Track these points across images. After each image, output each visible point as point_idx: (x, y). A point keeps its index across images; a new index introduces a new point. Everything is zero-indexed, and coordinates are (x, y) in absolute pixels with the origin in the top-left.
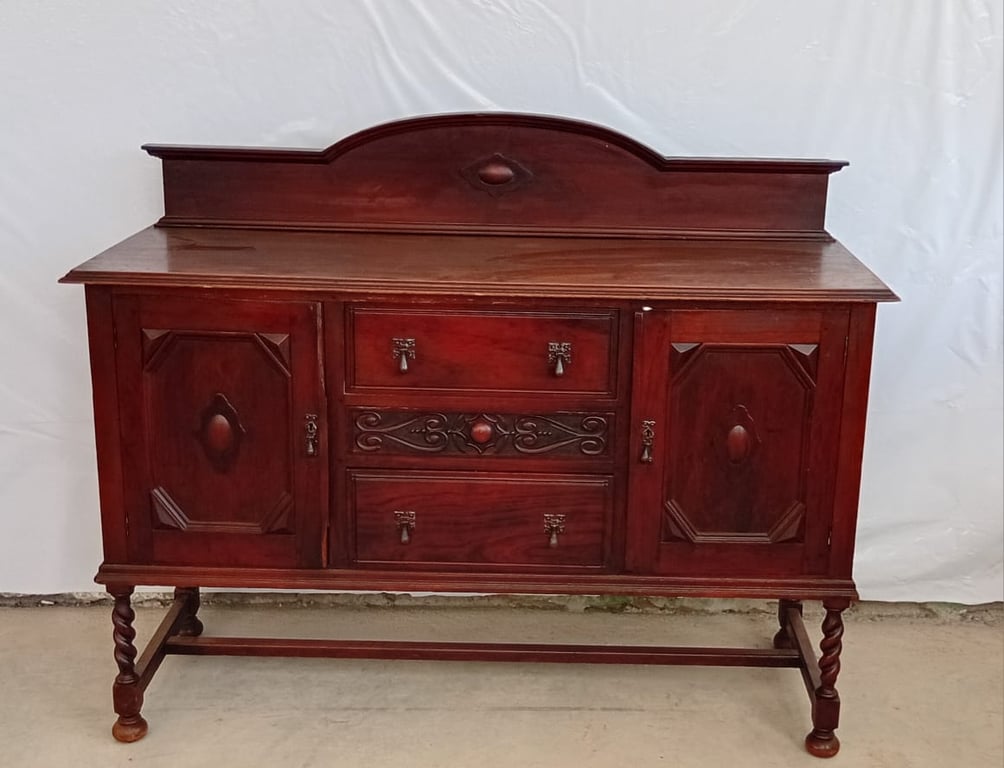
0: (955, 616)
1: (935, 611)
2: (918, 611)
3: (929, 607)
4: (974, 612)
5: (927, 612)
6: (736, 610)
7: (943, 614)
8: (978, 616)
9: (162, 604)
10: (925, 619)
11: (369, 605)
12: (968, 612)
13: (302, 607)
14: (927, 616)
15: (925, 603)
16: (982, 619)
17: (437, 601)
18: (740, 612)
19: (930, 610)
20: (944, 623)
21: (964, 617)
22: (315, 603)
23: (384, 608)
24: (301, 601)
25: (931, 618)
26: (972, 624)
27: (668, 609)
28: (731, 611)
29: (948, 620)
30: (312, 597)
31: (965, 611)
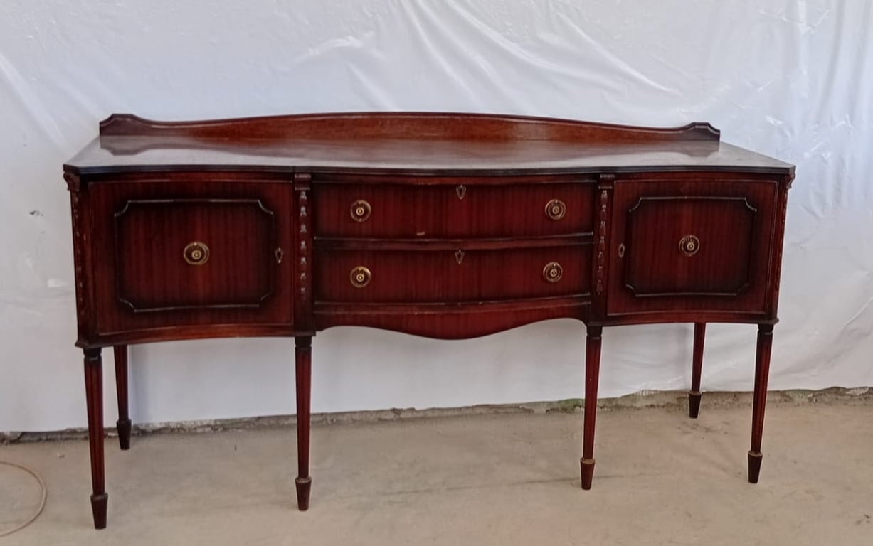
0: (805, 400)
1: (791, 396)
2: (779, 398)
3: (787, 394)
4: (816, 396)
5: (785, 398)
6: (655, 404)
7: (798, 399)
8: (819, 398)
9: (212, 429)
10: (784, 403)
11: (380, 420)
12: (813, 396)
13: (328, 424)
14: (786, 401)
15: (785, 391)
16: (822, 400)
17: (433, 412)
18: (658, 406)
19: (788, 396)
20: (798, 405)
21: (810, 400)
22: (337, 420)
23: (392, 420)
24: (326, 420)
25: (789, 402)
26: (817, 404)
27: (607, 407)
28: (652, 406)
29: (801, 403)
30: (334, 416)
31: (811, 395)
